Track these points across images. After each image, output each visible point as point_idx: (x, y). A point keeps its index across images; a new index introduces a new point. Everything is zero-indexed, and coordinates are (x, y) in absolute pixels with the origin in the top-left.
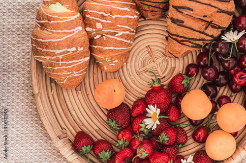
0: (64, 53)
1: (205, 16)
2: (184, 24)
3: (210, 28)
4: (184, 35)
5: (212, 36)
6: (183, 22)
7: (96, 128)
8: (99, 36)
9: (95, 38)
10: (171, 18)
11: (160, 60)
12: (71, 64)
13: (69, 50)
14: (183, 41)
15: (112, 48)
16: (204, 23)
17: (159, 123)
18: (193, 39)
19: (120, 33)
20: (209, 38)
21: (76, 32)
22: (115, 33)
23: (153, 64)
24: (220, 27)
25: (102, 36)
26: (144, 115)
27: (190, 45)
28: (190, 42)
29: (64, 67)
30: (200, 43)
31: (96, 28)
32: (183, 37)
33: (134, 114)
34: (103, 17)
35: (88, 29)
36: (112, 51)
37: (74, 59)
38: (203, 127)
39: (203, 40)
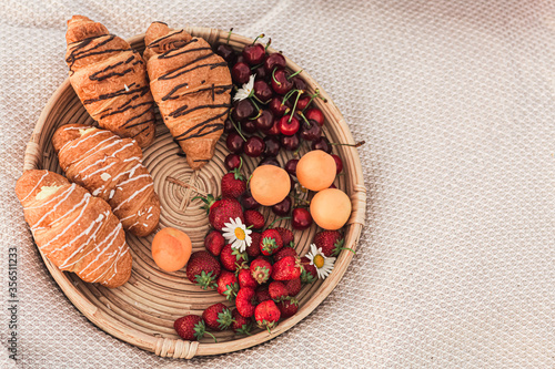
0: (94, 228)
1: (203, 82)
2: (189, 108)
3: (216, 96)
4: (197, 123)
5: (224, 105)
6: (186, 106)
7: (188, 306)
8: (113, 192)
9: (111, 197)
10: (170, 115)
11: (192, 181)
12: (109, 241)
13: (97, 221)
14: (200, 131)
15: (137, 193)
16: (207, 93)
17: (250, 232)
18: (209, 120)
19: (132, 172)
20: (223, 110)
21: (88, 201)
22: (127, 175)
23: (189, 191)
24: (226, 88)
25: (116, 189)
26: (225, 245)
27: (211, 129)
28: (209, 126)
29: (105, 249)
30: (219, 121)
31: (104, 182)
32: (198, 126)
33: (215, 251)
34: (100, 166)
35: (96, 192)
36: (138, 197)
37: (107, 233)
38: (296, 208)
39: (219, 116)
